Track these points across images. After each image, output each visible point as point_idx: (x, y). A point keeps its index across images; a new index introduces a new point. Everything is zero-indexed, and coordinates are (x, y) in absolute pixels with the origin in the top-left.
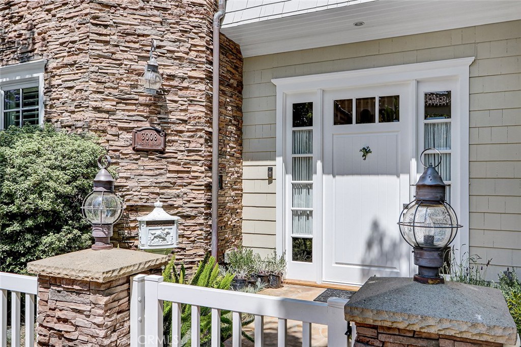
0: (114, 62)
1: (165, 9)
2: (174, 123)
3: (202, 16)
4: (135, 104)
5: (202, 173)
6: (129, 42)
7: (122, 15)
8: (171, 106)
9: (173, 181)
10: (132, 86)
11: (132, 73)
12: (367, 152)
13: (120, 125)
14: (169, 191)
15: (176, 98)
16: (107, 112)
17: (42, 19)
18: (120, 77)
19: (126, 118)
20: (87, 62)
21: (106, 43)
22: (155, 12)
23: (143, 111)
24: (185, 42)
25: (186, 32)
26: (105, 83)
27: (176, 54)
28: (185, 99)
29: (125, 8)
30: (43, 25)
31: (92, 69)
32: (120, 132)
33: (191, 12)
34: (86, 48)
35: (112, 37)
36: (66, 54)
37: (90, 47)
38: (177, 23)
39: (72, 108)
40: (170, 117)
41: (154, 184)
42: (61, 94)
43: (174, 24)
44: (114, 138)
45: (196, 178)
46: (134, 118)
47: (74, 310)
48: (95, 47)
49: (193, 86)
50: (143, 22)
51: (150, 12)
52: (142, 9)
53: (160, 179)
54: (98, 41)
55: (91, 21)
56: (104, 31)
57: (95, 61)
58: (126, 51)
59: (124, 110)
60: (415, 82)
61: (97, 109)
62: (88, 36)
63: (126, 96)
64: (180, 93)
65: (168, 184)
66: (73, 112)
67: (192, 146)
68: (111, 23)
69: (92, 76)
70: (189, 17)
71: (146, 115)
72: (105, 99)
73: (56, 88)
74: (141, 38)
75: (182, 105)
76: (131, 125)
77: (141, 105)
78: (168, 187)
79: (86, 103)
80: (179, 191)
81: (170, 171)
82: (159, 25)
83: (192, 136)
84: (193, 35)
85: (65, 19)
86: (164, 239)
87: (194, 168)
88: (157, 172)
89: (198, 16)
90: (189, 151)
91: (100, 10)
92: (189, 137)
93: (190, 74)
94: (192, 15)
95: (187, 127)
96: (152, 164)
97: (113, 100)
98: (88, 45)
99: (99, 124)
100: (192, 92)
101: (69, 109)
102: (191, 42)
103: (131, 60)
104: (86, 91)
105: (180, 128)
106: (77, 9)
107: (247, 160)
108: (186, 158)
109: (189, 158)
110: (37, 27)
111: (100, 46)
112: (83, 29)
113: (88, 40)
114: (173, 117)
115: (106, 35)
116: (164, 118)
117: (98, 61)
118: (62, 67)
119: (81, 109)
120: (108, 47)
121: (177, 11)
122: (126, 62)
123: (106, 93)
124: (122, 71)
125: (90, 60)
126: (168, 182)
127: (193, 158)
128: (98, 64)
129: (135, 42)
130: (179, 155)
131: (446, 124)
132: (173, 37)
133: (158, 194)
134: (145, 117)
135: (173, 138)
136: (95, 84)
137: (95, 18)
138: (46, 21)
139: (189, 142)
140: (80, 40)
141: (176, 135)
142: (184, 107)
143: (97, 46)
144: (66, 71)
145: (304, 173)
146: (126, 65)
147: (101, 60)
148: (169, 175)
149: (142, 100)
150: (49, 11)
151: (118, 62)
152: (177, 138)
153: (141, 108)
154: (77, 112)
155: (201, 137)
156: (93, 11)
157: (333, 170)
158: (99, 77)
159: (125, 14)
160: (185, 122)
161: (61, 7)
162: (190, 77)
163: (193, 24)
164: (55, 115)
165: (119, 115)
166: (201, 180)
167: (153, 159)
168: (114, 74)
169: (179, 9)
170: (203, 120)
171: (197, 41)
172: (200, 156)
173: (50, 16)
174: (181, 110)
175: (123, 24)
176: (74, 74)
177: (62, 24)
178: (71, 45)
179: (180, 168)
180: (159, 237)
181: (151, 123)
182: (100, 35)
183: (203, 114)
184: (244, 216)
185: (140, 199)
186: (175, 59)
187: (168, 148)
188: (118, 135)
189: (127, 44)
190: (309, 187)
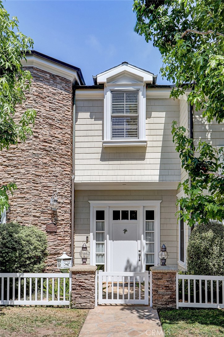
0: (40, 197)
1: (57, 176)
2: (59, 221)
3: (69, 179)
4: (46, 214)
5: (69, 240)
6: (45, 189)
7: (43, 179)
8: (59, 214)
9: (59, 243)
10: (46, 207)
11: (46, 201)
12: (126, 231)
13: (42, 222)
14: (58, 247)
15: (60, 211)
16: (37, 217)
17: (5, 177)
18: (42, 203)
19: (44, 219)
20: (31, 198)
21: (37, 190)
22: (54, 178)
23: (49, 216)
24: (63, 189)
25: (64, 185)
26: (37, 206)
27: (61, 194)
28: (63, 211)
29: (43, 176)
30: (6, 179)
31: (33, 200)
32: (42, 225)
33: (65, 177)
34: (30, 192)
35: (39, 188)
36: (19, 193)
37: (32, 192)
38: (61, 182)
39: (23, 215)
40: (58, 218)
41: (53, 245)
42: (17, 209)
43: (60, 182)
44: (40, 227)
45: (67, 242)
46: (47, 219)
47: (85, 279)
48: (34, 192)
49: (66, 206)
50: (50, 182)
51: (52, 178)
52: (49, 176)
53: (55, 243)
54: (34, 189)
55: (32, 181)
56: (37, 186)
57: (33, 197)
58: (44, 193)
59: (43, 216)
60: (143, 207)
61: (34, 216)
62: (31, 188)
63: (44, 211)
64: (62, 209)
65: (58, 245)
66: (23, 217)
67: (66, 230)
68: (39, 182)
69: (33, 203)
70: (65, 179)
71: (50, 218)
72: (37, 212)
73: (14, 206)
74: (49, 188)
75: (62, 214)
76: (46, 222)
77: (49, 214)
78: (58, 246)
79: (30, 214)
80: (61, 247)
81: (58, 240)
82: (55, 182)
83: (66, 226)
84: (66, 186)
85: (19, 179)
86: (68, 265)
87: (66, 238)
88: (54, 240)
89: (68, 179)
90: (65, 232)
91: (35, 177)
92: (65, 226)
93: (65, 201)
94: (65, 178)
95: (64, 222)
96: (52, 237)
97: (39, 212)
98: (31, 191)
99: (35, 222)
100: (66, 208)
101: (21, 215)
102: (65, 189)
103: (46, 196)
104: (30, 209)
105: (62, 223)
106: (25, 176)
107: (76, 234)
108: (63, 234)
109: (65, 234)
110: (2, 179)
111: (35, 191)
112: (28, 184)
113: (31, 189)
114: (59, 219)
115: (37, 187)
116: (56, 219)
117: (35, 197)
118: (17, 198)
119: (27, 216)
120: (38, 192)
121: (61, 177)
122: (44, 197)
123: (37, 210)
124: (43, 201)
125: (32, 197)
126: (58, 244)
127: (66, 234)
128: (35, 199)
129: (47, 190)
130: (61, 233)
131: (153, 222)
132: (60, 187)
133: (54, 249)
134: (50, 219)
135: (59, 227)
136: (34, 206)
137: (34, 180)
138: (7, 178)
139: (65, 228)
140: (26, 189)
141: (60, 225)
142: (63, 214)
143: (34, 191)
144: (19, 200)
145: (101, 239)
146: (44, 198)
147: (36, 196)
148: (58, 241)
149: (49, 212)
150: (10, 174)
151: (41, 197)
152: (60, 226)
153: (49, 215)
154: (25, 217)
155: (68, 226)
156: (33, 178)
157: (113, 238)
158: (35, 204)
159: (44, 179)
160: (63, 220)
161: (16, 173)
162: (65, 203)
163: (66, 182)
164: (13, 217)
165: (42, 218)
166: (68, 243)
167: (52, 235)
168: (40, 202)
169: (61, 176)
170: (69, 219)
171: (68, 189)
172: (68, 233)
173: (10, 176)
174: (62, 216)
175: (43, 182)
176: (24, 202)
177: (17, 181)
178: (22, 190)
179: (61, 238)
180: (67, 264)
181: (52, 221)
182: (35, 187)
183: (69, 217)
184: (75, 257)
185: (48, 251)
186: (60, 196)
187: (57, 230)
188: (41, 226)
189: (44, 190)
190: (103, 244)
